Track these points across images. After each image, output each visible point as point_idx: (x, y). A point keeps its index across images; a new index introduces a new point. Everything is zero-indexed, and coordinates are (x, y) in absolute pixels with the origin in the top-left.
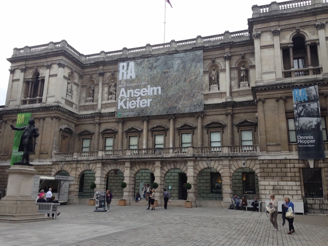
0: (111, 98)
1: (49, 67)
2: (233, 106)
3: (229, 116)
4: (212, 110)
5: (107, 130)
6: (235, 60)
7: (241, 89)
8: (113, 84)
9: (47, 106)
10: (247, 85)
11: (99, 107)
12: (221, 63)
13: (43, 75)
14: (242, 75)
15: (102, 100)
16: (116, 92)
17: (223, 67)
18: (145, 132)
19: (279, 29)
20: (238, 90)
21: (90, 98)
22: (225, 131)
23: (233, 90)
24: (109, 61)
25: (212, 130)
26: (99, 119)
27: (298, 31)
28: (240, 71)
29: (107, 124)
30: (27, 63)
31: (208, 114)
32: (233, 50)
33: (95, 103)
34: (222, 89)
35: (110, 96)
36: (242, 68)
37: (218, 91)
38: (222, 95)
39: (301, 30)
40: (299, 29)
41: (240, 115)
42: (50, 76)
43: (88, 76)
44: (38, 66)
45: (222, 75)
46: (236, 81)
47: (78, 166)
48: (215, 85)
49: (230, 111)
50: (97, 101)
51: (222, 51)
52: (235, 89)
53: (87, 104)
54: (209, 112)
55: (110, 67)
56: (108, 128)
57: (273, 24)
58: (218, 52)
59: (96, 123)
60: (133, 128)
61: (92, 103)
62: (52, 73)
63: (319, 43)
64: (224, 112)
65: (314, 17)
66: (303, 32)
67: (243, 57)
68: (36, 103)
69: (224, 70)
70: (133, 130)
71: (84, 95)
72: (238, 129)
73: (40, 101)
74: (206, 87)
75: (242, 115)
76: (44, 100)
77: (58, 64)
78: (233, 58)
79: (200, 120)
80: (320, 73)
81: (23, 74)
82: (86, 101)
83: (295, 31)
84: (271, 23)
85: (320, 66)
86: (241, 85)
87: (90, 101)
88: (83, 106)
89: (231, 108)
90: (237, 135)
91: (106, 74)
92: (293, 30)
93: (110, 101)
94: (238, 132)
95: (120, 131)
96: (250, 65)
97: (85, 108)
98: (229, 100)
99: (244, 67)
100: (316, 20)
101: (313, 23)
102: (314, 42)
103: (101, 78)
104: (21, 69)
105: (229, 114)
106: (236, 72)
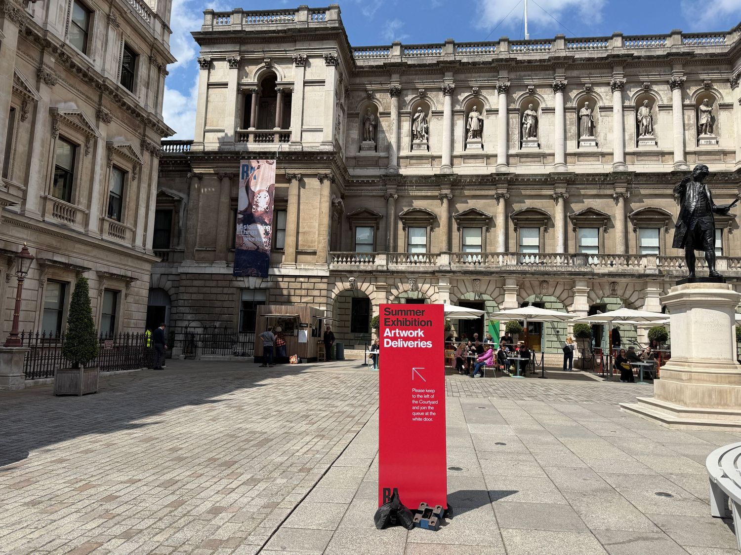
0: (419, 147)
1: (303, 63)
5: (415, 211)
6: (693, 89)
7: (702, 148)
8: (422, 115)
9: (305, 150)
10: (713, 141)
11: (395, 162)
12: (662, 93)
13: (285, 80)
14: (704, 121)
15: (399, 148)
16: (427, 133)
17: (666, 102)
18: (501, 220)
20: (697, 149)
21: (368, 142)
23: (688, 150)
25: (644, 224)
26: (398, 189)
28: (699, 114)
30: (243, 48)
31: (636, 192)
32: (688, 69)
33: (382, 154)
34: (665, 146)
35: (416, 141)
36: (703, 107)
37: (654, 149)
38: (666, 157)
42: (306, 83)
43: (364, 95)
44: (271, 59)
45: (662, 117)
46: (693, 131)
47: (390, 281)
50: (387, 149)
51: (667, 70)
52: (692, 147)
53: (363, 153)
55: (416, 79)
58: (657, 70)
59: (391, 196)
60: (473, 212)
61: (373, 153)
62: (309, 77)
64: (669, 192)
67: (707, 87)
68: (273, 141)
69: (668, 108)
70: (473, 216)
71: (355, 134)
73: (285, 137)
74: (631, 139)
76: (294, 137)
77: (326, 58)
78: (686, 85)
79: (621, 204)
81: (235, 71)
82: (360, 149)
86: (702, 141)
87: (369, 149)
88: (355, 158)
91: (405, 92)
93: (415, 153)
95: (446, 216)
96: (721, 102)
97: (359, 162)
98: (683, 168)
99: (707, 105)
103: (394, 101)
104: (230, 61)
106: (692, 114)
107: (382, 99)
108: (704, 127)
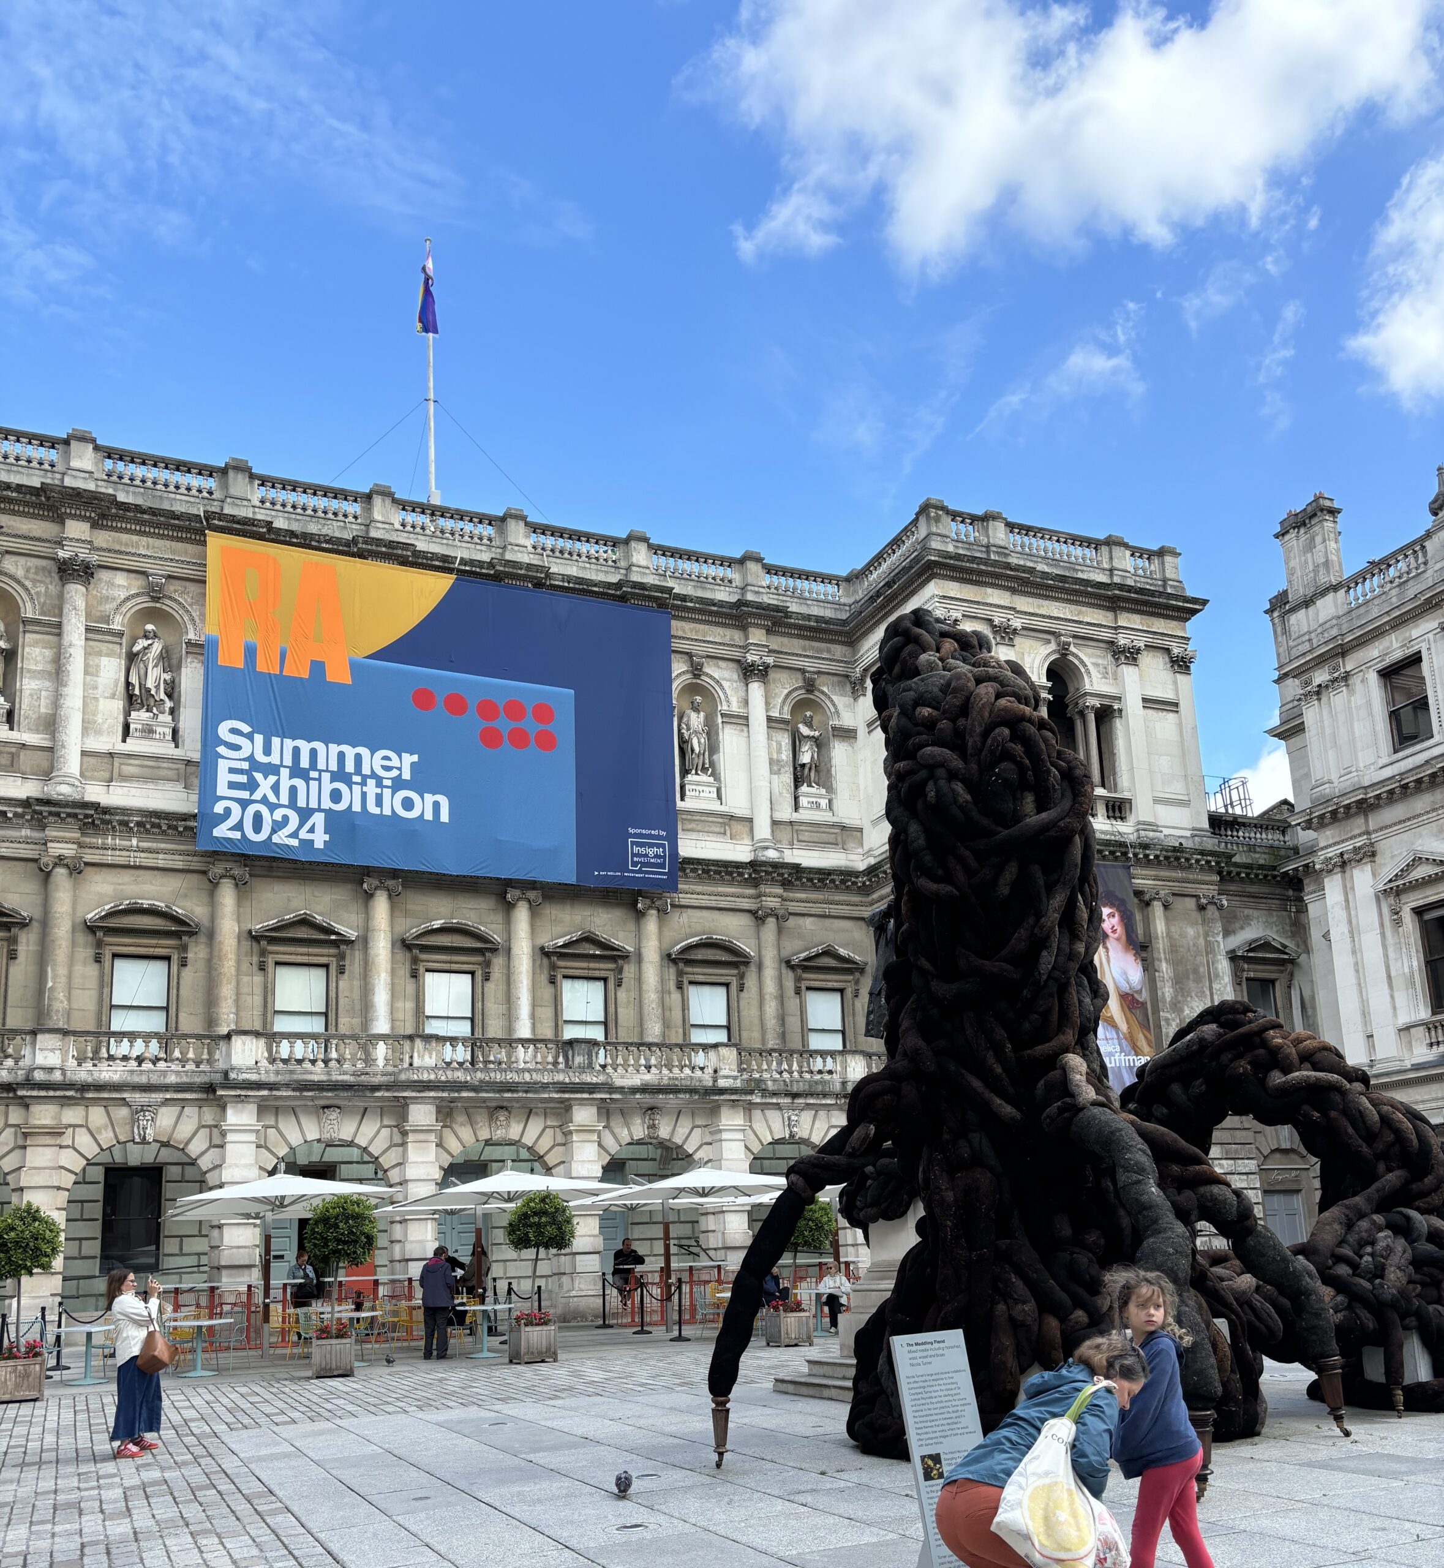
0: (148, 731)
2: (786, 884)
3: (771, 922)
4: (699, 888)
5: (136, 911)
6: (785, 686)
7: (805, 815)
8: (157, 647)
10: (824, 803)
11: (72, 767)
12: (728, 686)
14: (805, 758)
15: (87, 728)
17: (735, 707)
18: (382, 948)
19: (1017, 623)
20: (796, 817)
22: (751, 981)
23: (778, 816)
24: (138, 508)
25: (699, 973)
26: (81, 845)
27: (1064, 651)
28: (796, 741)
29: (126, 876)
31: (684, 899)
32: (776, 643)
33: (32, 738)
34: (736, 802)
35: (140, 717)
37: (715, 806)
38: (738, 827)
39: (1072, 649)
40: (1069, 644)
41: (801, 921)
45: (729, 738)
46: (787, 778)
47: (72, 1115)
48: (703, 778)
49: (771, 902)
50: (51, 724)
51: (736, 636)
52: (785, 813)
54: (690, 892)
55: (143, 545)
56: (146, 903)
57: (995, 596)
58: (717, 634)
59: (60, 860)
60: (305, 922)
61: (6, 735)
63: (1120, 710)
64: (746, 904)
65: (1110, 615)
66: (1077, 656)
67: (810, 686)
69: (743, 721)
70: (303, 933)
72: (798, 979)
75: (808, 922)
78: (773, 675)
79: (651, 924)
80: (1122, 819)
83: (1053, 646)
84: (989, 590)
85: (1126, 795)
86: (804, 801)
89: (779, 891)
90: (793, 1003)
91: (105, 575)
92: (1049, 642)
93: (133, 745)
94: (798, 991)
95: (229, 929)
96: (835, 722)
98: (772, 855)
99: (810, 725)
100: (1116, 628)
101: (1106, 635)
102: (1106, 702)
103: (76, 592)
105: (773, 913)
106: (784, 740)
107: (34, 581)
108: (806, 770)
